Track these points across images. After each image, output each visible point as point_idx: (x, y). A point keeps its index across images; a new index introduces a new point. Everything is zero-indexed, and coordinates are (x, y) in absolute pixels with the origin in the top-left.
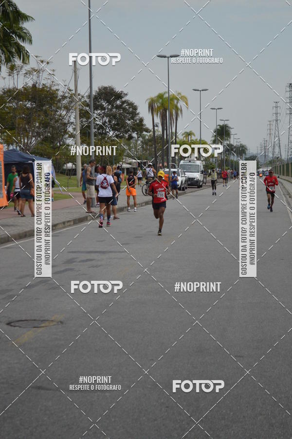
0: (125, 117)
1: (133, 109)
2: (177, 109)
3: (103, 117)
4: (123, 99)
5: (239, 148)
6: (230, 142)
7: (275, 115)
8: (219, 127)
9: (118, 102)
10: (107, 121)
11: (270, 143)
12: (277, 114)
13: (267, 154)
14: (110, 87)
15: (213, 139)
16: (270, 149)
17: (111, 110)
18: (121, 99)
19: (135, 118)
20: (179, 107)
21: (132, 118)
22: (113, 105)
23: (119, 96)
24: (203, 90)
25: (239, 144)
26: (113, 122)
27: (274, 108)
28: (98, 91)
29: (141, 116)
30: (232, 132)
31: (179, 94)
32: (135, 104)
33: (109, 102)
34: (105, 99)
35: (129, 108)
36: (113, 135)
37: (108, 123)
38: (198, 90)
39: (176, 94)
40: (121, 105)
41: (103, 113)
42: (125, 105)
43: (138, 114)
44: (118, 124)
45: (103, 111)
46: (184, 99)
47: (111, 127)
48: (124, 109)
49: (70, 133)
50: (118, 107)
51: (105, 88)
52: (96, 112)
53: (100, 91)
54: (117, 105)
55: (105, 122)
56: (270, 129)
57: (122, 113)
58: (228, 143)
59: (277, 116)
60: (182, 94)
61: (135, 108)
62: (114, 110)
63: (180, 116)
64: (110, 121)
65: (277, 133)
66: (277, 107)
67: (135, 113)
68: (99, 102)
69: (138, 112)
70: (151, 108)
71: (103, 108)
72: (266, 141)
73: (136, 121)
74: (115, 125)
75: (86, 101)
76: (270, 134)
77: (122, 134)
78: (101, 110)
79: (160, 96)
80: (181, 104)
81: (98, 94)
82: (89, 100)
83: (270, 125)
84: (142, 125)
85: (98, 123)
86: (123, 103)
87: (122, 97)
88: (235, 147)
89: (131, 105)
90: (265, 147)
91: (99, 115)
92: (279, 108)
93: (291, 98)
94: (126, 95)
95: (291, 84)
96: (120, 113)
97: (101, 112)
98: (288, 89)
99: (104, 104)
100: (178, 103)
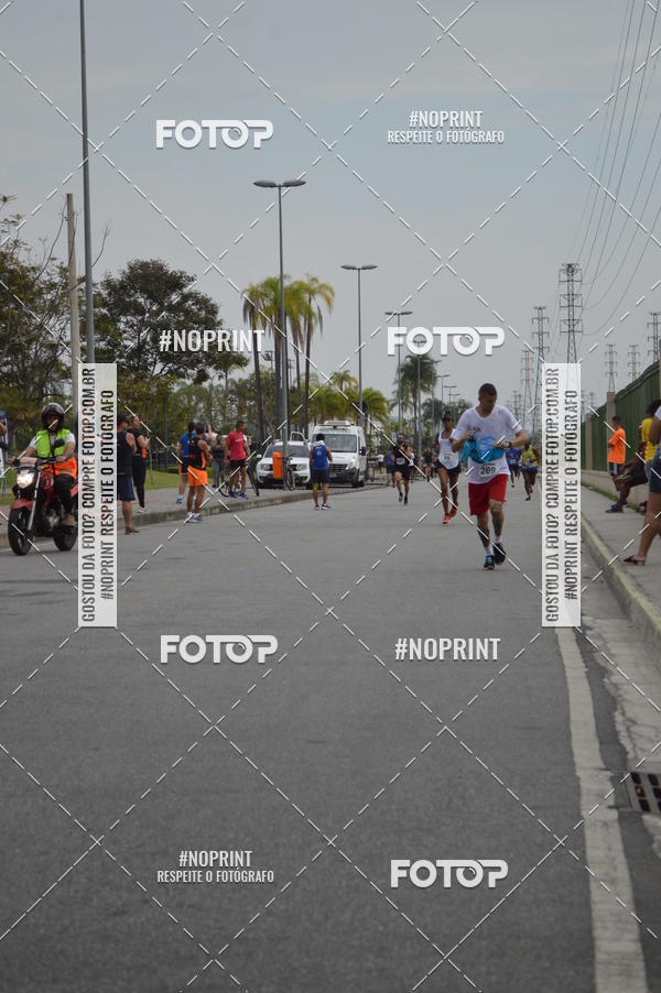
1: (208, 312)
2: (309, 315)
3: (140, 331)
4: (186, 290)
5: (457, 409)
6: (433, 394)
7: (536, 336)
8: (408, 359)
9: (175, 298)
10: (148, 339)
11: (528, 400)
12: (540, 334)
14: (154, 263)
15: (396, 387)
17: (157, 314)
18: (181, 289)
20: (315, 310)
22: (161, 304)
23: (176, 282)
24: (364, 268)
25: (457, 400)
27: (536, 321)
28: (127, 271)
29: (226, 328)
31: (314, 280)
32: (212, 302)
33: (151, 296)
34: (144, 290)
35: (200, 310)
36: (164, 373)
37: (151, 343)
38: (354, 268)
39: (306, 280)
40: (181, 304)
41: (139, 321)
42: (190, 302)
43: (220, 324)
45: (139, 318)
46: (326, 291)
47: (159, 352)
48: (187, 312)
49: (64, 368)
50: (173, 308)
51: (144, 265)
52: (123, 319)
53: (131, 272)
54: (170, 305)
55: (145, 341)
56: (527, 370)
57: (184, 321)
58: (430, 397)
59: (541, 340)
60: (321, 281)
61: (213, 310)
62: (165, 314)
63: (316, 329)
64: (155, 341)
66: (540, 319)
67: (213, 321)
68: (130, 296)
69: (218, 319)
70: (250, 310)
71: (139, 310)
72: (520, 396)
75: (99, 294)
76: (528, 381)
77: (182, 370)
78: (133, 315)
79: (271, 285)
80: (317, 303)
81: (128, 278)
82: (106, 292)
83: (527, 359)
85: (127, 343)
86: (185, 298)
87: (184, 286)
89: (203, 302)
90: (516, 409)
91: (132, 326)
92: (545, 321)
93: (571, 296)
94: (193, 279)
95: (570, 266)
96: (178, 322)
97: (134, 320)
98: (564, 277)
99: (141, 300)
100: (312, 301)
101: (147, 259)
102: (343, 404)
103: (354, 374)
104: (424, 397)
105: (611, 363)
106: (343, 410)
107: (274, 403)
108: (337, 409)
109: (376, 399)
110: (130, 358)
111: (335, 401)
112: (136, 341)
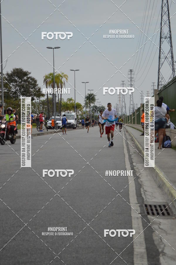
0: (29, 87)
1: (34, 82)
2: (61, 82)
3: (16, 87)
5: (101, 108)
6: (94, 104)
8: (88, 95)
9: (25, 78)
10: (18, 89)
11: (120, 106)
13: (118, 113)
14: (20, 69)
15: (85, 102)
16: (120, 109)
17: (21, 82)
18: (27, 76)
19: (36, 88)
20: (63, 81)
21: (34, 87)
22: (22, 80)
23: (26, 74)
24: (76, 70)
25: (101, 106)
26: (22, 90)
27: (122, 85)
28: (13, 71)
29: (39, 86)
30: (96, 98)
31: (63, 73)
32: (35, 79)
33: (19, 78)
34: (17, 76)
35: (32, 81)
38: (73, 70)
39: (60, 74)
40: (27, 80)
42: (30, 79)
43: (37, 85)
44: (25, 91)
45: (16, 83)
46: (66, 76)
47: (21, 93)
48: (29, 82)
50: (25, 81)
51: (17, 69)
52: (12, 84)
53: (14, 71)
54: (24, 80)
55: (17, 90)
56: (120, 98)
57: (28, 84)
60: (65, 74)
61: (35, 81)
62: (23, 82)
63: (63, 86)
64: (20, 89)
65: (123, 99)
68: (13, 78)
69: (37, 84)
70: (46, 81)
71: (16, 81)
73: (36, 89)
74: (23, 91)
75: (5, 77)
76: (120, 101)
78: (14, 83)
79: (51, 75)
80: (64, 80)
81: (13, 73)
82: (7, 76)
83: (120, 95)
84: (40, 92)
85: (13, 90)
86: (28, 78)
87: (28, 75)
88: (98, 108)
89: (33, 79)
90: (117, 108)
91: (14, 86)
92: (124, 85)
93: (131, 78)
94: (30, 73)
95: (131, 70)
96: (26, 85)
97: (14, 84)
98: (129, 73)
99: (16, 79)
100: (62, 79)
101: (18, 68)
102: (70, 107)
103: (73, 99)
104: (92, 105)
105: (142, 96)
106: (70, 108)
107: (52, 106)
108: (69, 108)
109: (80, 105)
110: (13, 94)
111: (69, 106)
112: (15, 90)
